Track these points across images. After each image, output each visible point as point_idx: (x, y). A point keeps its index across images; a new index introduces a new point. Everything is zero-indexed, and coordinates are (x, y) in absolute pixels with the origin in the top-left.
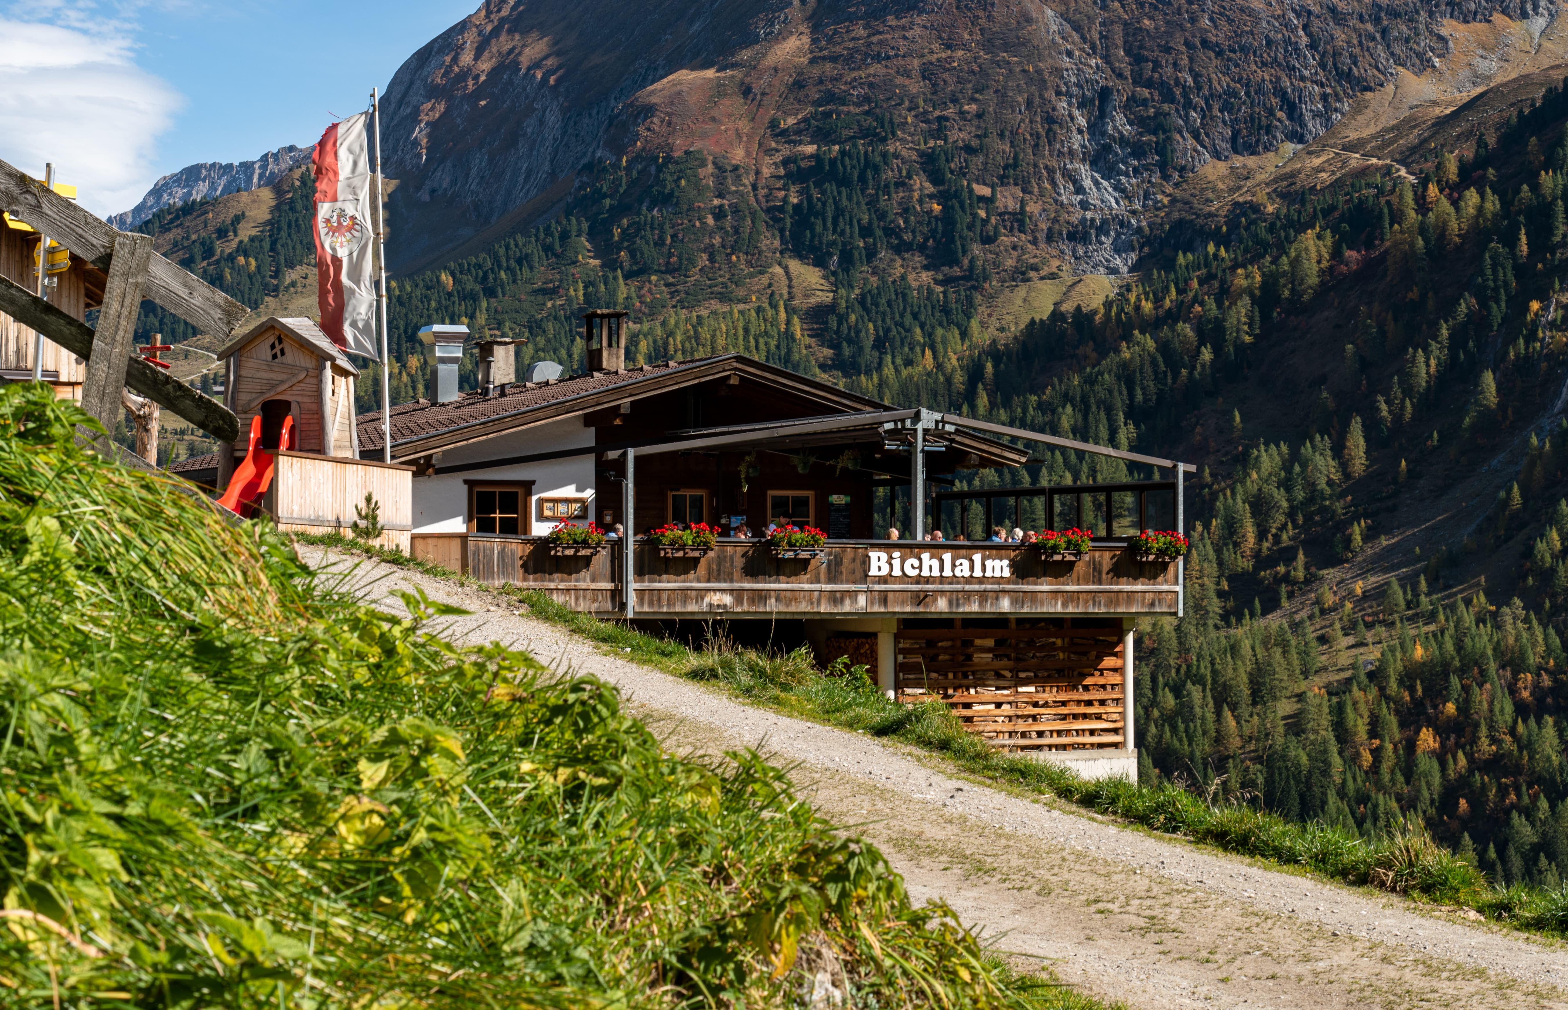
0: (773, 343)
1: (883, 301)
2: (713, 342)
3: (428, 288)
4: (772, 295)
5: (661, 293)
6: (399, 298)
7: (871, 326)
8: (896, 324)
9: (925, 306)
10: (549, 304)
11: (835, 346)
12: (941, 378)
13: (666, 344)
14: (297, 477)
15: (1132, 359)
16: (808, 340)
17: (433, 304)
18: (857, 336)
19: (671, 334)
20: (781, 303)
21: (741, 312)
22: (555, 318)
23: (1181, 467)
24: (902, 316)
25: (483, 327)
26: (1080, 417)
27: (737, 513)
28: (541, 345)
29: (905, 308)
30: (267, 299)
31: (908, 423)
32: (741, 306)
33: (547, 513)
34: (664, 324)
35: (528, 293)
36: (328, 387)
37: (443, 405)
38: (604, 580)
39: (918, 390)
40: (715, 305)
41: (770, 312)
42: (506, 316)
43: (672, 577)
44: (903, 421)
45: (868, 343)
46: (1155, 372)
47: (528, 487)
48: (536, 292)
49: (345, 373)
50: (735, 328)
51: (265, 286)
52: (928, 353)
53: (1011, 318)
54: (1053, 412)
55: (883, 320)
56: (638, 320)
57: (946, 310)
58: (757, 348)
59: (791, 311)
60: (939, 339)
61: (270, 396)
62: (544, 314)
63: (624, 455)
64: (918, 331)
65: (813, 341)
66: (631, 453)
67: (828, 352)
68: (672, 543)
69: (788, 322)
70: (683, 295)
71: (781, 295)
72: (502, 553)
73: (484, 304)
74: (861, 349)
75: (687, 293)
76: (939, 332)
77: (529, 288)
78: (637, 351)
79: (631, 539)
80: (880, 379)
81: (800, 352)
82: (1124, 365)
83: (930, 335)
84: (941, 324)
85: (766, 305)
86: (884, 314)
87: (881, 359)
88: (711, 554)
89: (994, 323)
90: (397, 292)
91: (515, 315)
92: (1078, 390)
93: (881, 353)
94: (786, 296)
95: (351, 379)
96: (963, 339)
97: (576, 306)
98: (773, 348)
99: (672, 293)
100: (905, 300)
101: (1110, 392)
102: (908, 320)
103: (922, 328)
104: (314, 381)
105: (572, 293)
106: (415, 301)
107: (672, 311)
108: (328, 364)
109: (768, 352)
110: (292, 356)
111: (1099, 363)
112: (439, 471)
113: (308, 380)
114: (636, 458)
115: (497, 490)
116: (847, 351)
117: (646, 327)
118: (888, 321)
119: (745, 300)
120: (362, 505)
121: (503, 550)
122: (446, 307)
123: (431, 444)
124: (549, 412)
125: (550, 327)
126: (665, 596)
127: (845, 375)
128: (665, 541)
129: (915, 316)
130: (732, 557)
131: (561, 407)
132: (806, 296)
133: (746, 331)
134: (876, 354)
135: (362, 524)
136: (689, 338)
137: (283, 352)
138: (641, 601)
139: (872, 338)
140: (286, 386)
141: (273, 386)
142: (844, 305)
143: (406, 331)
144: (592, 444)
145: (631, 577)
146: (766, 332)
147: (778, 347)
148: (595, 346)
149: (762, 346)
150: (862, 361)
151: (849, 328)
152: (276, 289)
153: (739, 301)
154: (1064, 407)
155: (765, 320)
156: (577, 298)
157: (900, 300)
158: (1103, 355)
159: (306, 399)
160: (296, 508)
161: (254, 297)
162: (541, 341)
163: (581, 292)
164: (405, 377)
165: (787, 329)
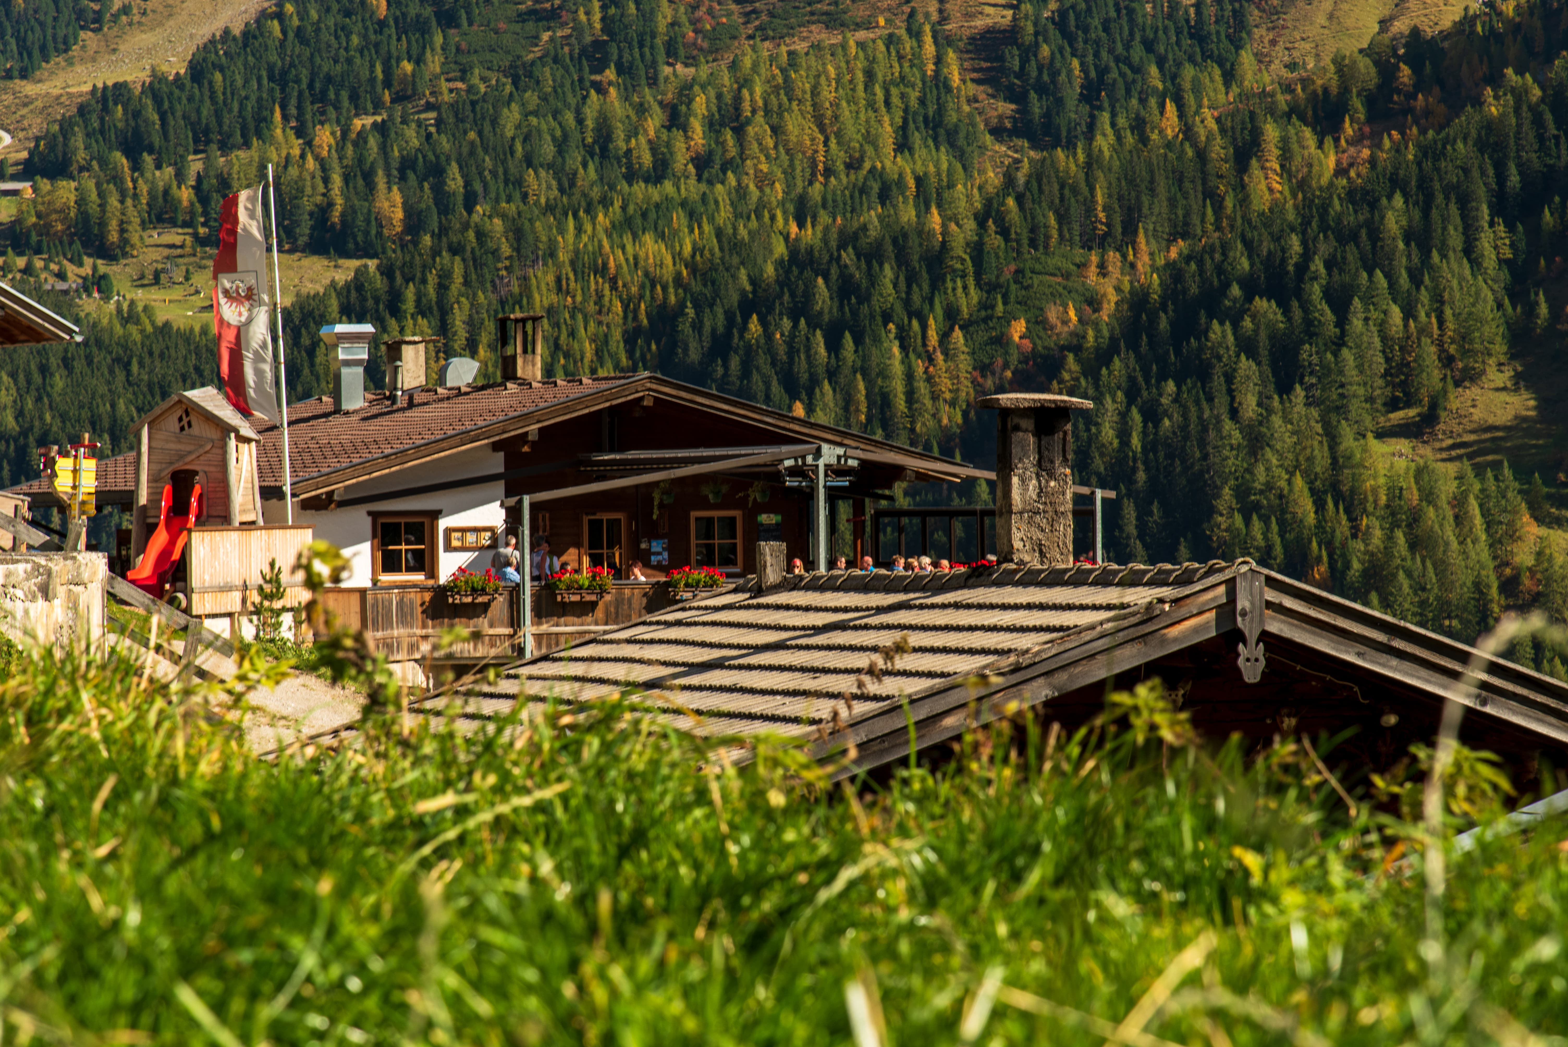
0: (914, 95)
1: (1096, 22)
2: (815, 92)
3: (348, 14)
4: (912, 15)
5: (729, 14)
6: (299, 33)
7: (1076, 63)
8: (1117, 60)
9: (1166, 29)
10: (546, 36)
11: (1017, 97)
12: (1190, 152)
13: (738, 99)
14: (208, 549)
15: (1503, 115)
16: (972, 89)
17: (355, 40)
18: (1054, 82)
19: (745, 83)
20: (927, 28)
21: (861, 45)
22: (556, 60)
23: (1099, 494)
24: (1128, 47)
25: (437, 77)
26: (1417, 214)
27: (658, 537)
28: (531, 107)
29: (1132, 34)
30: (83, 35)
31: (809, 459)
32: (861, 35)
33: (455, 543)
34: (734, 66)
35: (510, 21)
36: (232, 455)
37: (347, 413)
38: (502, 625)
39: (1152, 172)
40: (819, 33)
41: (908, 44)
42: (474, 58)
43: (570, 619)
44: (804, 458)
45: (1072, 92)
46: (1541, 139)
47: (436, 515)
48: (522, 17)
49: (248, 440)
50: (850, 71)
51: (80, 14)
52: (1170, 108)
53: (1308, 46)
54: (1373, 205)
55: (1097, 55)
56: (691, 61)
57: (1198, 35)
58: (887, 103)
59: (942, 41)
60: (1187, 85)
61: (179, 466)
62: (537, 52)
63: (520, 502)
64: (1154, 70)
65: (980, 91)
66: (527, 500)
67: (1006, 108)
68: (569, 588)
69: (939, 60)
70: (764, 17)
71: (927, 15)
72: (400, 604)
73: (439, 39)
74: (1060, 102)
75: (771, 15)
76: (1189, 72)
77: (511, 10)
78: (690, 112)
79: (528, 585)
80: (1089, 155)
81: (959, 110)
82: (1490, 126)
83: (1174, 77)
84: (1191, 59)
85: (902, 32)
86: (1097, 43)
87: (1092, 117)
88: (608, 598)
89: (1280, 55)
90: (296, 22)
91: (488, 56)
92: (1414, 168)
93: (1093, 107)
94: (935, 17)
95: (253, 444)
96: (1227, 84)
97: (588, 39)
98: (914, 103)
99: (747, 14)
100: (1131, 21)
101: (1466, 171)
102: (1138, 53)
103: (1161, 66)
104: (220, 451)
105: (583, 17)
106: (325, 36)
107: (747, 45)
108: (233, 435)
109: (906, 110)
110: (199, 428)
111: (1448, 125)
112: (342, 504)
113: (214, 451)
114: (533, 506)
115: (403, 520)
116: (1037, 107)
117: (704, 71)
118: (1104, 54)
119: (868, 24)
120: (266, 569)
121: (402, 600)
122: (377, 45)
123: (332, 480)
124: (452, 442)
125: (547, 75)
126: (562, 639)
127: (1036, 145)
128: (562, 586)
129: (1149, 46)
130: (629, 600)
131: (465, 437)
132: (969, 16)
133: (870, 75)
134: (1085, 109)
135: (268, 588)
136: (777, 88)
137: (190, 425)
138: (539, 644)
139: (1078, 82)
140: (193, 457)
141: (181, 457)
142: (1030, 29)
143: (311, 86)
144: (502, 470)
145: (528, 621)
146: (902, 78)
147: (922, 101)
148: (509, 351)
149: (895, 100)
150: (1062, 122)
151: (1040, 69)
152: (98, 18)
153: (858, 26)
154: (1390, 197)
155: (900, 58)
156: (590, 25)
157: (1124, 21)
158: (1456, 110)
159: (212, 469)
160: (207, 578)
161: (61, 33)
162: (532, 98)
163: (597, 16)
164: (311, 163)
165: (937, 72)
